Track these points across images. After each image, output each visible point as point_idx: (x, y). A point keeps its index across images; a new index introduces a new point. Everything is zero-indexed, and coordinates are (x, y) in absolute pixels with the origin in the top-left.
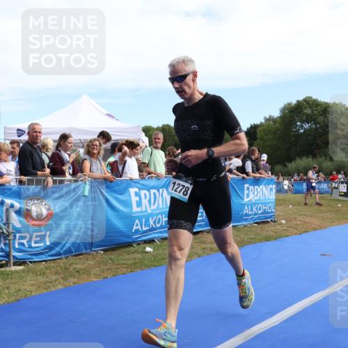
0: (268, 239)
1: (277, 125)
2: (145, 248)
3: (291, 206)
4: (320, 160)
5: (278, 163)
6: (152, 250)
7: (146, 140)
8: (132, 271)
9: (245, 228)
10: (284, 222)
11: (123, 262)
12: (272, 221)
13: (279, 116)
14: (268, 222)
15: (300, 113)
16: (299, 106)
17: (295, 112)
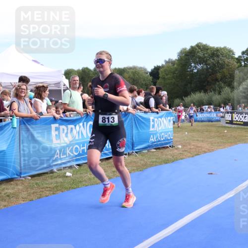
0: (166, 162)
1: (175, 66)
2: (66, 173)
3: (186, 133)
4: (211, 94)
5: (177, 97)
6: (71, 174)
7: (66, 82)
8: (54, 194)
9: (149, 153)
10: (180, 147)
11: (47, 186)
12: (170, 146)
13: (177, 58)
14: (168, 147)
15: (193, 56)
16: (193, 50)
17: (190, 55)
